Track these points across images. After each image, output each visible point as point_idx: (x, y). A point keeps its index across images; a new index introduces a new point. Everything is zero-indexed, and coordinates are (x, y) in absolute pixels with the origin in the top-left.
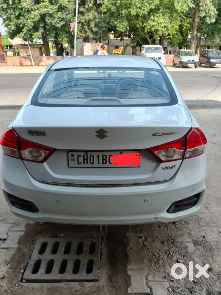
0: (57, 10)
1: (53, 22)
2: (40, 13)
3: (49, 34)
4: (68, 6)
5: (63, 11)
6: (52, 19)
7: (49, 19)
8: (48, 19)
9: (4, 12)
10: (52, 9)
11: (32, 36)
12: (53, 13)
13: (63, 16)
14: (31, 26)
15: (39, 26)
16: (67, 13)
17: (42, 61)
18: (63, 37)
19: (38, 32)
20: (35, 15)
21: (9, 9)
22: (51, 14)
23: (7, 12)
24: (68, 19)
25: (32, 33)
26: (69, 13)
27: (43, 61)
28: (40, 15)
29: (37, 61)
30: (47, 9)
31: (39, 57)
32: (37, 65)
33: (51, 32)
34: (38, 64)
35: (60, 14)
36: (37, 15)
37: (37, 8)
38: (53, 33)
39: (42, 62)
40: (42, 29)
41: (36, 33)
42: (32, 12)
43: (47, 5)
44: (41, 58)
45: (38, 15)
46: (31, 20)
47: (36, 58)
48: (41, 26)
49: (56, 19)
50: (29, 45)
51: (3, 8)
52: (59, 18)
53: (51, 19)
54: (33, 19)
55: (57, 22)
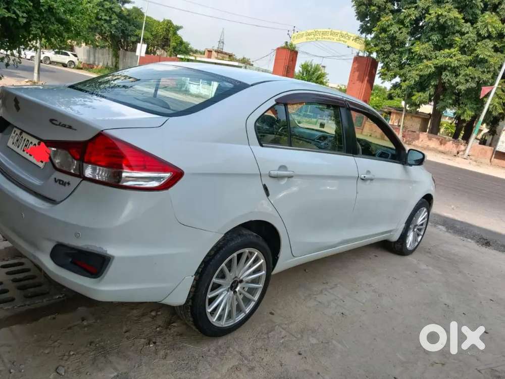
0: (468, 63)
1: (454, 81)
2: (436, 64)
3: (443, 99)
4: (490, 59)
5: (479, 65)
6: (454, 75)
7: (447, 76)
8: (446, 74)
9: (384, 55)
10: (458, 60)
11: (412, 97)
12: (457, 67)
13: (475, 74)
14: (414, 81)
15: (430, 84)
16: (485, 70)
17: (418, 138)
18: (467, 109)
19: (424, 93)
20: (427, 66)
21: (394, 53)
22: (454, 67)
23: (388, 57)
24: (483, 81)
25: (414, 93)
26: (488, 70)
27: (420, 140)
28: (435, 67)
29: (410, 137)
30: (451, 60)
31: (414, 132)
32: (407, 143)
33: (447, 97)
34: (410, 143)
35: (470, 70)
36: (430, 66)
37: (436, 56)
38: (450, 98)
39: (417, 142)
40: (432, 89)
41: (420, 94)
42: (425, 61)
43: (454, 53)
44: (419, 134)
45: (432, 67)
46: (418, 72)
47: (410, 133)
48: (433, 84)
49: (460, 76)
50: (404, 110)
51: (384, 50)
52: (467, 75)
53: (452, 76)
54: (421, 71)
55: (461, 83)
